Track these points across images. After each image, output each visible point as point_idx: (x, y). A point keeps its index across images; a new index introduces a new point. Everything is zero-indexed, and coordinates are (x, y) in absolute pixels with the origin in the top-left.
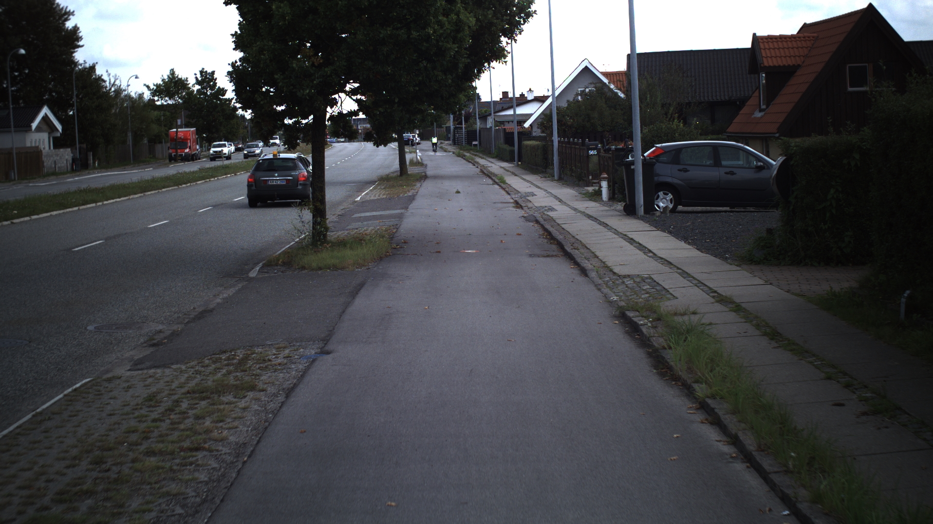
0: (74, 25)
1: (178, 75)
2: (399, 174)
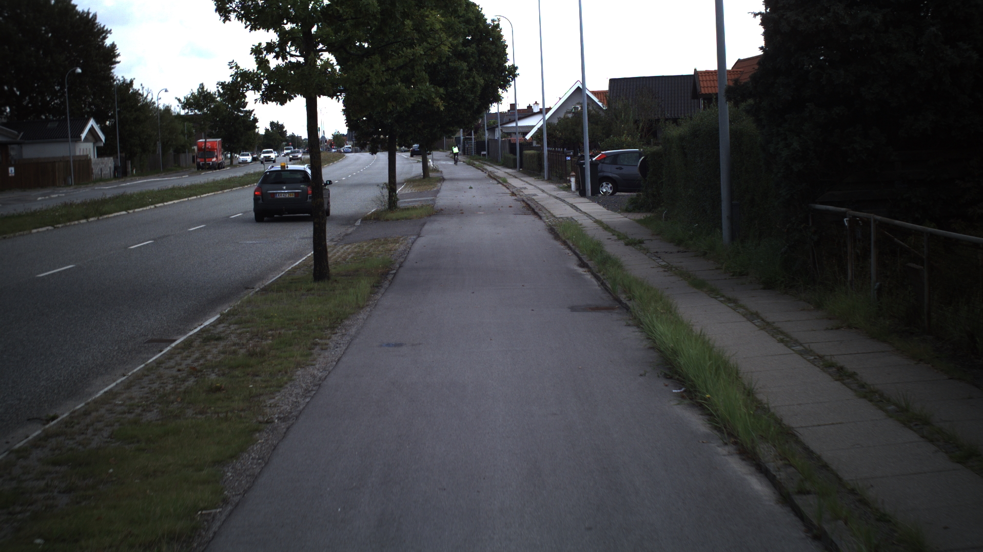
0: (111, 43)
1: (207, 89)
2: (422, 177)
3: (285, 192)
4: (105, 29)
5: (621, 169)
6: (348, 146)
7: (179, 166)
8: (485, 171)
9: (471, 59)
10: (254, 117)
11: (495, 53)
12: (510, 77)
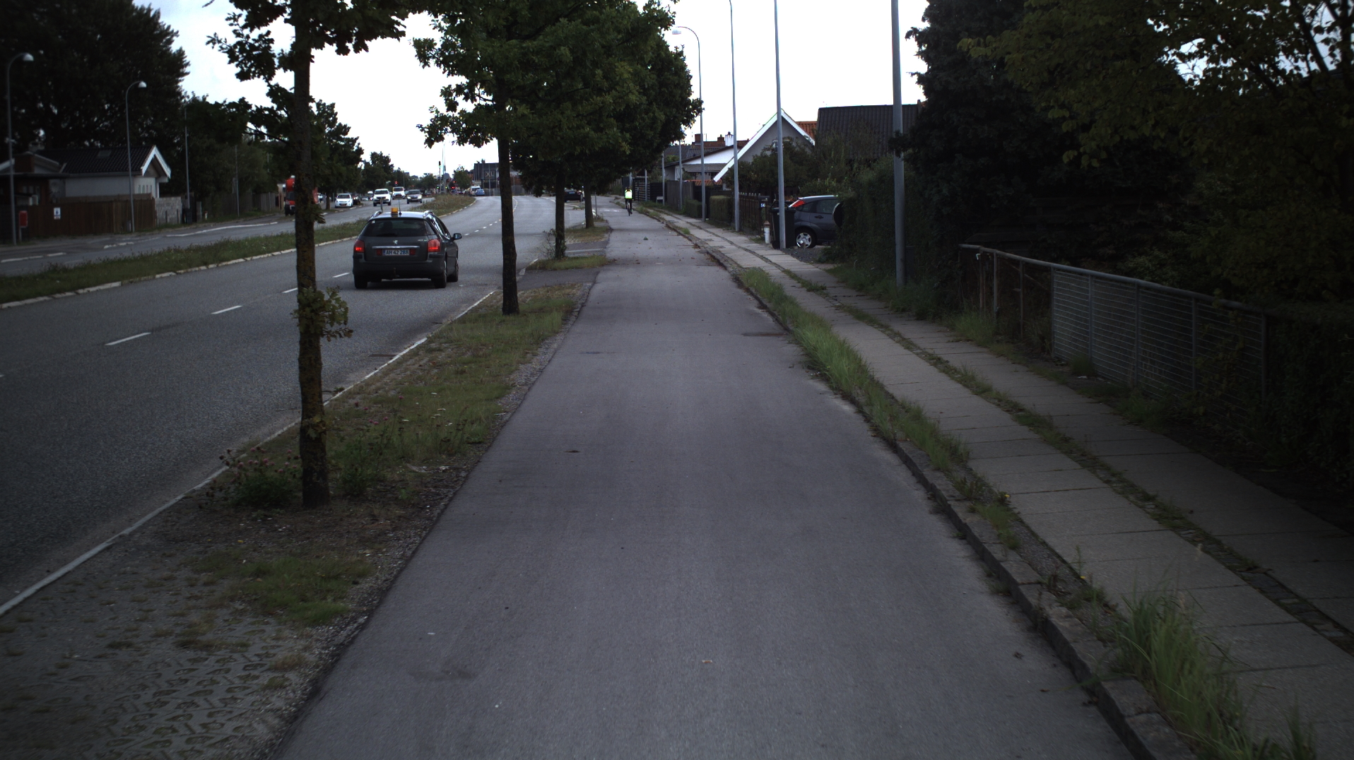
0: (178, 48)
2: (584, 227)
3: (396, 248)
4: (171, 30)
5: (821, 217)
6: (476, 186)
7: (259, 210)
8: (662, 221)
9: (651, 91)
10: (358, 147)
11: (678, 84)
12: (695, 112)
